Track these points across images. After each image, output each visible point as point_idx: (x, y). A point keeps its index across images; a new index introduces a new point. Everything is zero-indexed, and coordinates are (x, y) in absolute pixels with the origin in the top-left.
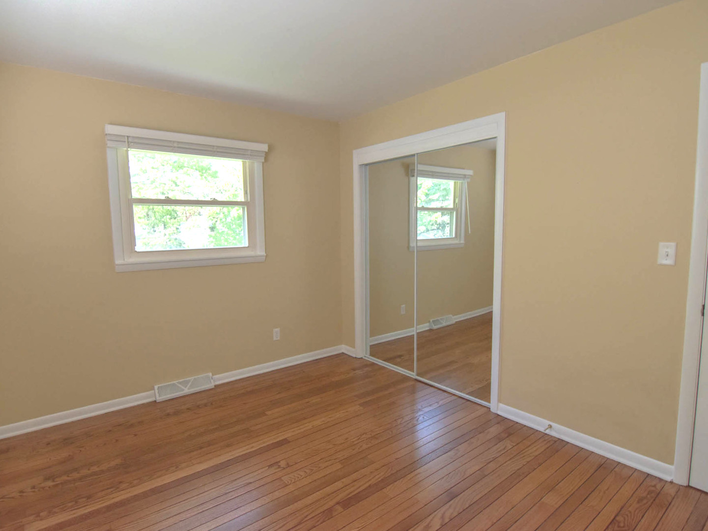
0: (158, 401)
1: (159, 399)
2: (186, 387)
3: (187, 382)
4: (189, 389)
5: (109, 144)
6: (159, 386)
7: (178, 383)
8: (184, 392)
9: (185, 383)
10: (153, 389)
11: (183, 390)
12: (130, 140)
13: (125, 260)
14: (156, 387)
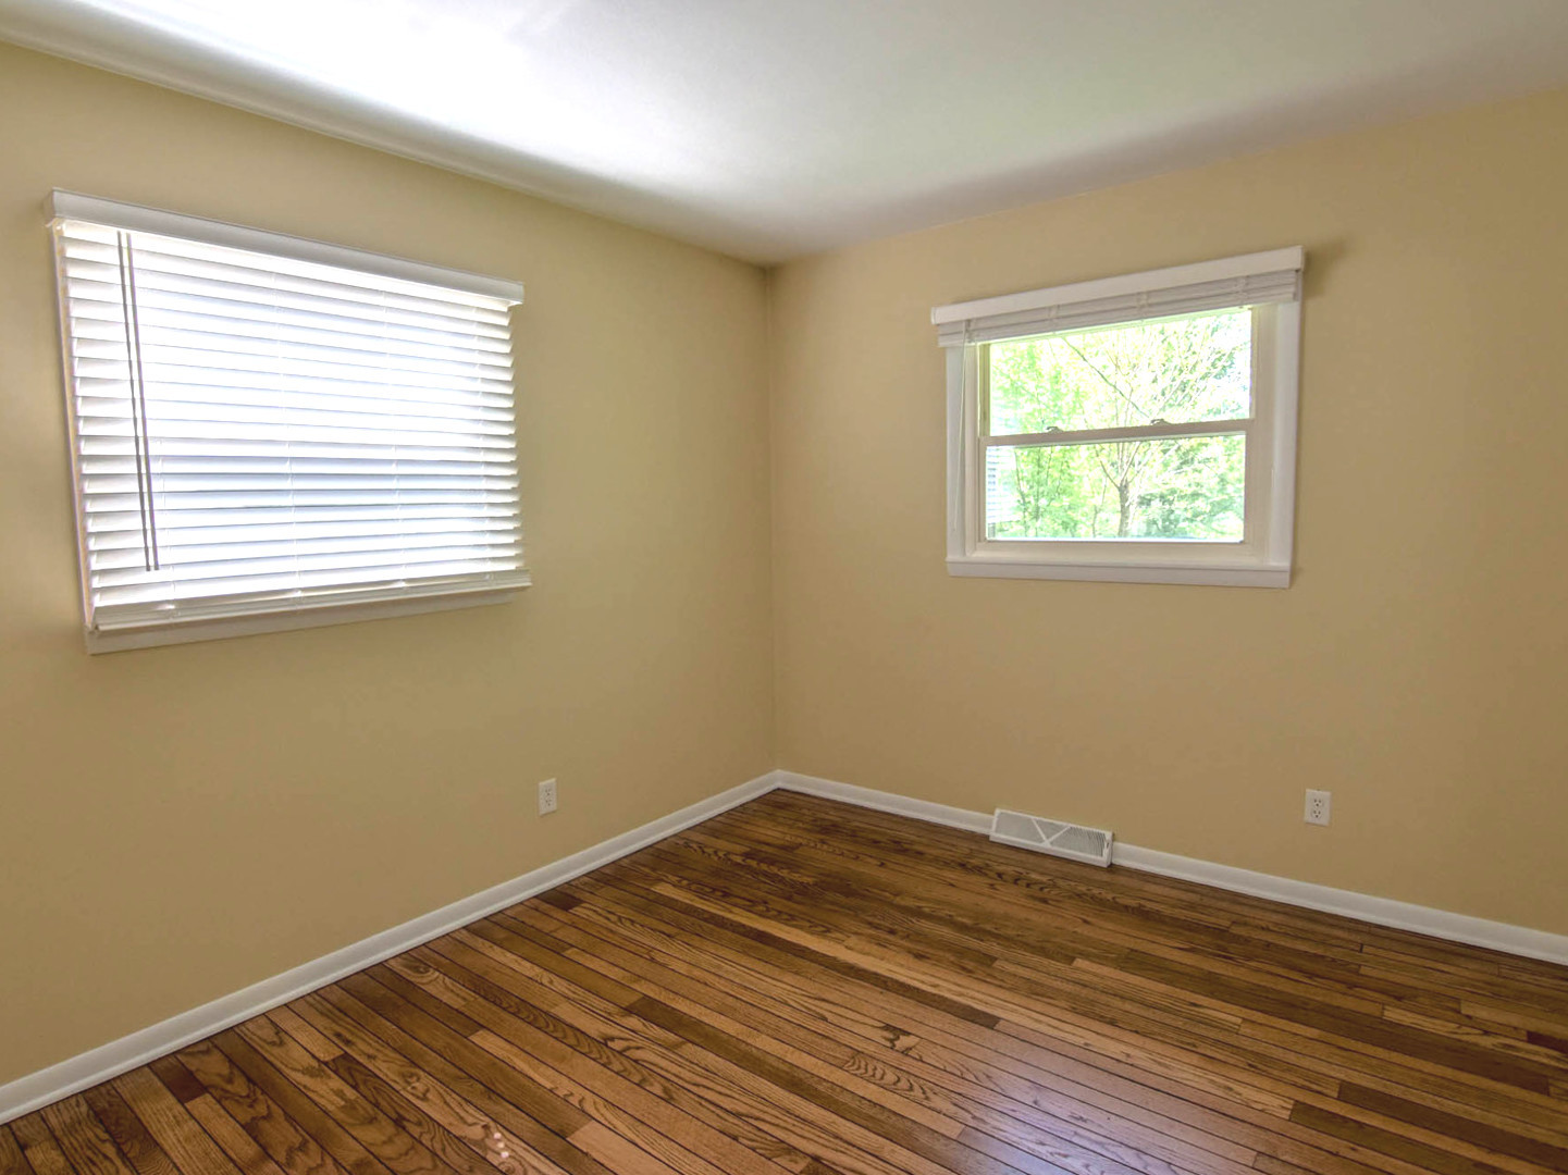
0: (991, 839)
1: (998, 836)
2: (1048, 838)
3: (1057, 828)
4: (1052, 843)
5: (943, 343)
6: (1004, 811)
7: (1037, 822)
8: (1041, 845)
9: (1050, 829)
10: (992, 813)
11: (1041, 841)
12: (972, 327)
13: (968, 554)
14: (998, 811)
